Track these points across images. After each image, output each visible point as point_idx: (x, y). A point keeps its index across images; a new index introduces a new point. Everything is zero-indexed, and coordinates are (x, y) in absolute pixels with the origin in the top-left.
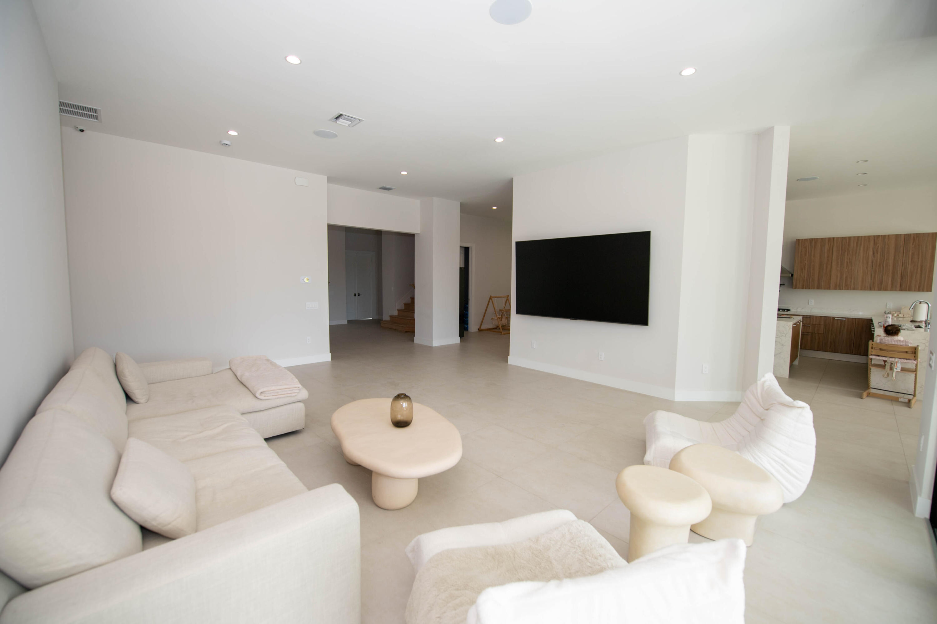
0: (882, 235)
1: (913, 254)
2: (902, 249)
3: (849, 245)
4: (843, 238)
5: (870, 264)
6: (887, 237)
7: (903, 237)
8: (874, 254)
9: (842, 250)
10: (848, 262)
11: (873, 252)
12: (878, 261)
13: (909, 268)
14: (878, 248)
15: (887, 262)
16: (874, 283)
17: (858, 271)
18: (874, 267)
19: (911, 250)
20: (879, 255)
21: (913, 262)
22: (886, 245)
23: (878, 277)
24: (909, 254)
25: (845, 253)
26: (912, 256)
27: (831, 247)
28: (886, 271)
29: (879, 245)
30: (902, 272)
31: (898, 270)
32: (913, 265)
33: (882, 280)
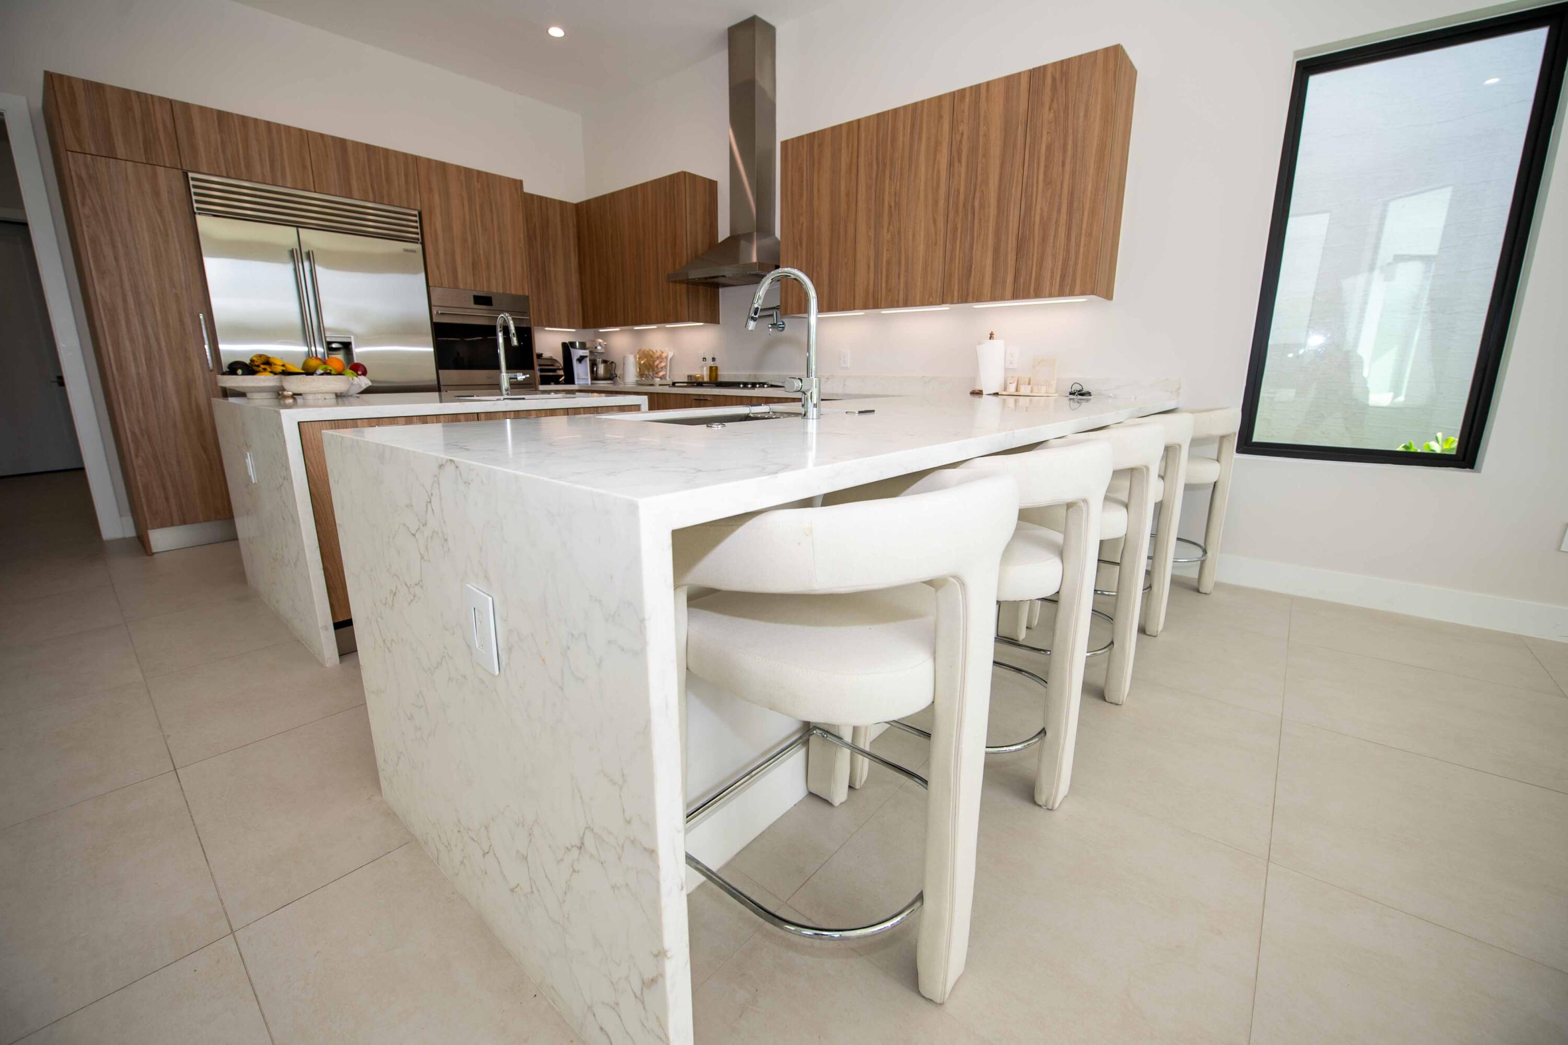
0: (971, 87)
1: (1049, 148)
2: (1020, 130)
3: (894, 140)
4: (880, 117)
5: (942, 203)
6: (983, 92)
7: (1024, 83)
8: (951, 164)
9: (878, 163)
10: (893, 204)
11: (949, 158)
12: (962, 190)
13: (1038, 207)
14: (961, 142)
15: (983, 192)
16: (951, 275)
17: (914, 235)
18: (951, 216)
19: (1046, 133)
20: (963, 169)
21: (1050, 183)
22: (981, 124)
23: (961, 256)
24: (1039, 151)
25: (884, 172)
26: (1047, 158)
27: (855, 154)
28: (980, 228)
29: (964, 128)
30: (1021, 225)
31: (1011, 217)
32: (1049, 194)
33: (971, 259)
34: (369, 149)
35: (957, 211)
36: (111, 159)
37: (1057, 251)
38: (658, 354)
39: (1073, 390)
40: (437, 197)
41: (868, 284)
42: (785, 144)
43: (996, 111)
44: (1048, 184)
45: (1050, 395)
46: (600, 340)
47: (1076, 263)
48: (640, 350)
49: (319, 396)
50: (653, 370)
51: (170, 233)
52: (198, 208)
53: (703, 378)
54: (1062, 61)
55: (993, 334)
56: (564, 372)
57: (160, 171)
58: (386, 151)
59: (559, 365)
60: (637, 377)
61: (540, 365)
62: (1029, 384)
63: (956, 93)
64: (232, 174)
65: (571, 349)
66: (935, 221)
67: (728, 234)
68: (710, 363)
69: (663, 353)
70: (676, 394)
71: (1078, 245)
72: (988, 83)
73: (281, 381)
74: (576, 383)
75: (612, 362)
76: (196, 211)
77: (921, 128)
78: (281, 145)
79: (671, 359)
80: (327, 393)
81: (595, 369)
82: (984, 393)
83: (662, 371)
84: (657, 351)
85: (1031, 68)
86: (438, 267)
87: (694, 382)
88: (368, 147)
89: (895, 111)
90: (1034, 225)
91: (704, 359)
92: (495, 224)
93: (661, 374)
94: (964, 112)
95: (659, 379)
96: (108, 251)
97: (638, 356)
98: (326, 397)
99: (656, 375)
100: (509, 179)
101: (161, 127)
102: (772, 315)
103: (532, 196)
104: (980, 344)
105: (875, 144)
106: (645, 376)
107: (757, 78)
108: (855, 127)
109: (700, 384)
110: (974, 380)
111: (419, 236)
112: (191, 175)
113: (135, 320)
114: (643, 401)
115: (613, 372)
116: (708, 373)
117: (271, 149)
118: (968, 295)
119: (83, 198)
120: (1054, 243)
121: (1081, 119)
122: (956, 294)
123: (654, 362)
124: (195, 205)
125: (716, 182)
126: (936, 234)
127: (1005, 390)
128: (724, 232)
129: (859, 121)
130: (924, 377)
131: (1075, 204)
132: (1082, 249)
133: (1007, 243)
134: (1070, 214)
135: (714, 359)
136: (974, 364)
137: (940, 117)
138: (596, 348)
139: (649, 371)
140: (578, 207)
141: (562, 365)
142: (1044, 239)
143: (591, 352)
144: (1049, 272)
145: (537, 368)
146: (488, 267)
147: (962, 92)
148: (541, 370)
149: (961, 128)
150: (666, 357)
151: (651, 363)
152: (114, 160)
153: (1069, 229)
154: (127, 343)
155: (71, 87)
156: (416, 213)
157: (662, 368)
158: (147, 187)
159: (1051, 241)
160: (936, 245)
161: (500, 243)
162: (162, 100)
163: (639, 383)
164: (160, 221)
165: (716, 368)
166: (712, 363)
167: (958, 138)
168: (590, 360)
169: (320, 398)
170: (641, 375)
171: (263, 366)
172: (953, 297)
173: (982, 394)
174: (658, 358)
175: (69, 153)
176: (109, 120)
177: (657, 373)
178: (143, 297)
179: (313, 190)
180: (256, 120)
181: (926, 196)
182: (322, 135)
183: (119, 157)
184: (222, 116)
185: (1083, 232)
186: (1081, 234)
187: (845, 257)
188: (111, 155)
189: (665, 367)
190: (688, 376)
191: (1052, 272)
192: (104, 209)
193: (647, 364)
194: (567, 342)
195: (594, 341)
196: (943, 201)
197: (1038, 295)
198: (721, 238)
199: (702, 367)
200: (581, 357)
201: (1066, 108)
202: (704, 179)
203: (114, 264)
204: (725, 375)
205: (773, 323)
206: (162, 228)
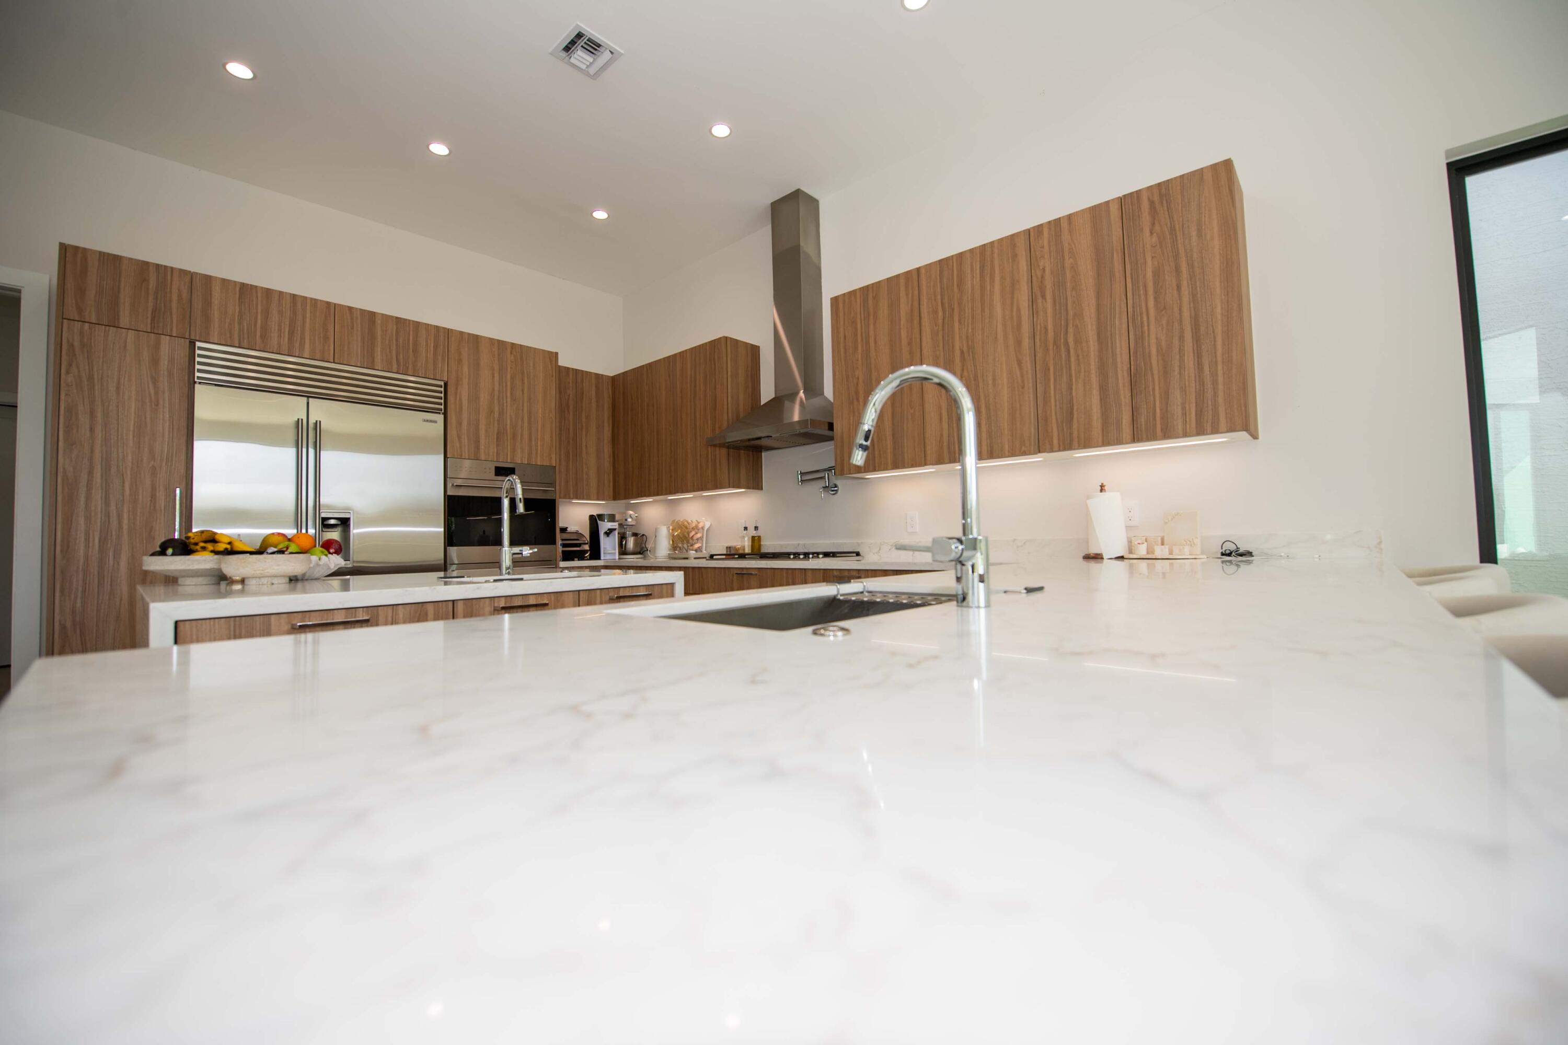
1: (1157, 273)
2: (1117, 258)
4: (943, 264)
5: (1026, 342)
6: (1065, 225)
7: (1115, 211)
8: (1033, 301)
9: (944, 309)
10: (965, 349)
11: (1030, 297)
12: (1050, 327)
13: (1153, 337)
14: (1043, 277)
15: (1077, 326)
16: (1046, 420)
17: (994, 380)
18: (1039, 355)
19: (1150, 259)
20: (1049, 305)
21: (1165, 308)
22: (1067, 257)
23: (1057, 397)
24: (1144, 277)
25: (952, 316)
26: (1156, 283)
27: (916, 304)
28: (1079, 365)
29: (1047, 264)
30: (1132, 359)
31: (1118, 350)
32: (1164, 322)
33: (1071, 401)
34: (400, 322)
35: (1046, 349)
36: (111, 328)
37: (1187, 383)
38: (694, 525)
39: (1224, 549)
40: (465, 369)
41: (942, 435)
42: (835, 301)
43: (1084, 241)
44: (1162, 311)
45: (1197, 557)
46: (631, 512)
47: (1215, 395)
48: (674, 521)
49: (265, 581)
50: (688, 542)
51: (161, 402)
52: (198, 378)
53: (744, 550)
54: (1159, 184)
55: (1104, 486)
56: (590, 547)
57: (165, 340)
58: (417, 324)
59: (585, 539)
60: (670, 550)
61: (563, 540)
62: (1163, 544)
63: (1032, 230)
64: (245, 344)
65: (598, 521)
66: (1019, 363)
67: (771, 395)
68: (752, 532)
69: (699, 523)
70: (715, 568)
71: (1214, 375)
72: (1070, 217)
73: (220, 563)
74: (602, 558)
75: (643, 535)
76: (196, 380)
77: (993, 268)
78: (304, 317)
79: (708, 530)
80: (276, 576)
81: (624, 543)
82: (1105, 557)
83: (697, 543)
84: (692, 521)
85: (1121, 195)
86: (459, 438)
87: (732, 554)
88: (398, 320)
89: (961, 256)
90: (1150, 356)
91: (746, 528)
92: (526, 395)
93: (696, 546)
94: (1043, 247)
95: (694, 552)
96: (84, 420)
97: (671, 528)
98: (274, 582)
99: (691, 548)
100: (544, 351)
101: (175, 298)
102: (821, 478)
103: (568, 369)
104: (1088, 498)
105: (939, 290)
106: (678, 549)
107: (802, 244)
108: (913, 277)
109: (742, 556)
110: (1087, 541)
111: (442, 407)
112: (198, 344)
113: (98, 495)
114: (677, 578)
115: (644, 546)
116: (750, 544)
117: (293, 321)
118: (1071, 441)
119: (70, 365)
120: (1180, 373)
121: (1194, 239)
122: (1055, 441)
123: (689, 535)
124: (197, 374)
125: (759, 347)
126: (1022, 375)
127: (1131, 552)
128: (767, 393)
129: (918, 270)
130: (1015, 540)
131: (1203, 329)
132: (1220, 379)
133: (1117, 379)
134: (1197, 341)
135: (756, 528)
136: (1086, 521)
137: (1015, 256)
138: (626, 520)
139: (683, 544)
140: (614, 380)
141: (588, 539)
142: (1166, 372)
143: (621, 525)
144: (1180, 408)
145: (559, 542)
146: (514, 437)
147: (1039, 228)
148: (564, 545)
149: (1041, 264)
150: (703, 528)
151: (686, 534)
152: (115, 328)
153: (1198, 355)
154: (82, 521)
155: (85, 260)
156: (442, 383)
157: (697, 539)
158: (146, 355)
159: (1176, 373)
160: (1023, 387)
161: (530, 413)
162: (183, 272)
163: (672, 556)
164: (152, 391)
165: (759, 537)
166: (755, 532)
167: (1039, 273)
168: (619, 533)
169: (265, 582)
170: (674, 548)
171: (202, 544)
172: (1051, 445)
173: (1102, 558)
174: (693, 529)
175: (65, 321)
176: (119, 292)
177: (692, 545)
178: (113, 470)
179: (332, 361)
180: (281, 293)
181: (1006, 337)
182: (350, 308)
183: (121, 326)
184: (245, 290)
185: (1219, 359)
186: (1216, 362)
187: (911, 409)
188: (114, 323)
189: (701, 538)
190: (727, 548)
191: (1184, 408)
192: (91, 378)
193: (681, 536)
194: (595, 514)
195: (625, 513)
196: (1027, 340)
197: (1167, 434)
198: (764, 401)
199: (744, 537)
200: (609, 529)
201: (1173, 230)
202: (746, 344)
203: (88, 434)
204: (769, 545)
205: (824, 486)
206: (153, 398)
